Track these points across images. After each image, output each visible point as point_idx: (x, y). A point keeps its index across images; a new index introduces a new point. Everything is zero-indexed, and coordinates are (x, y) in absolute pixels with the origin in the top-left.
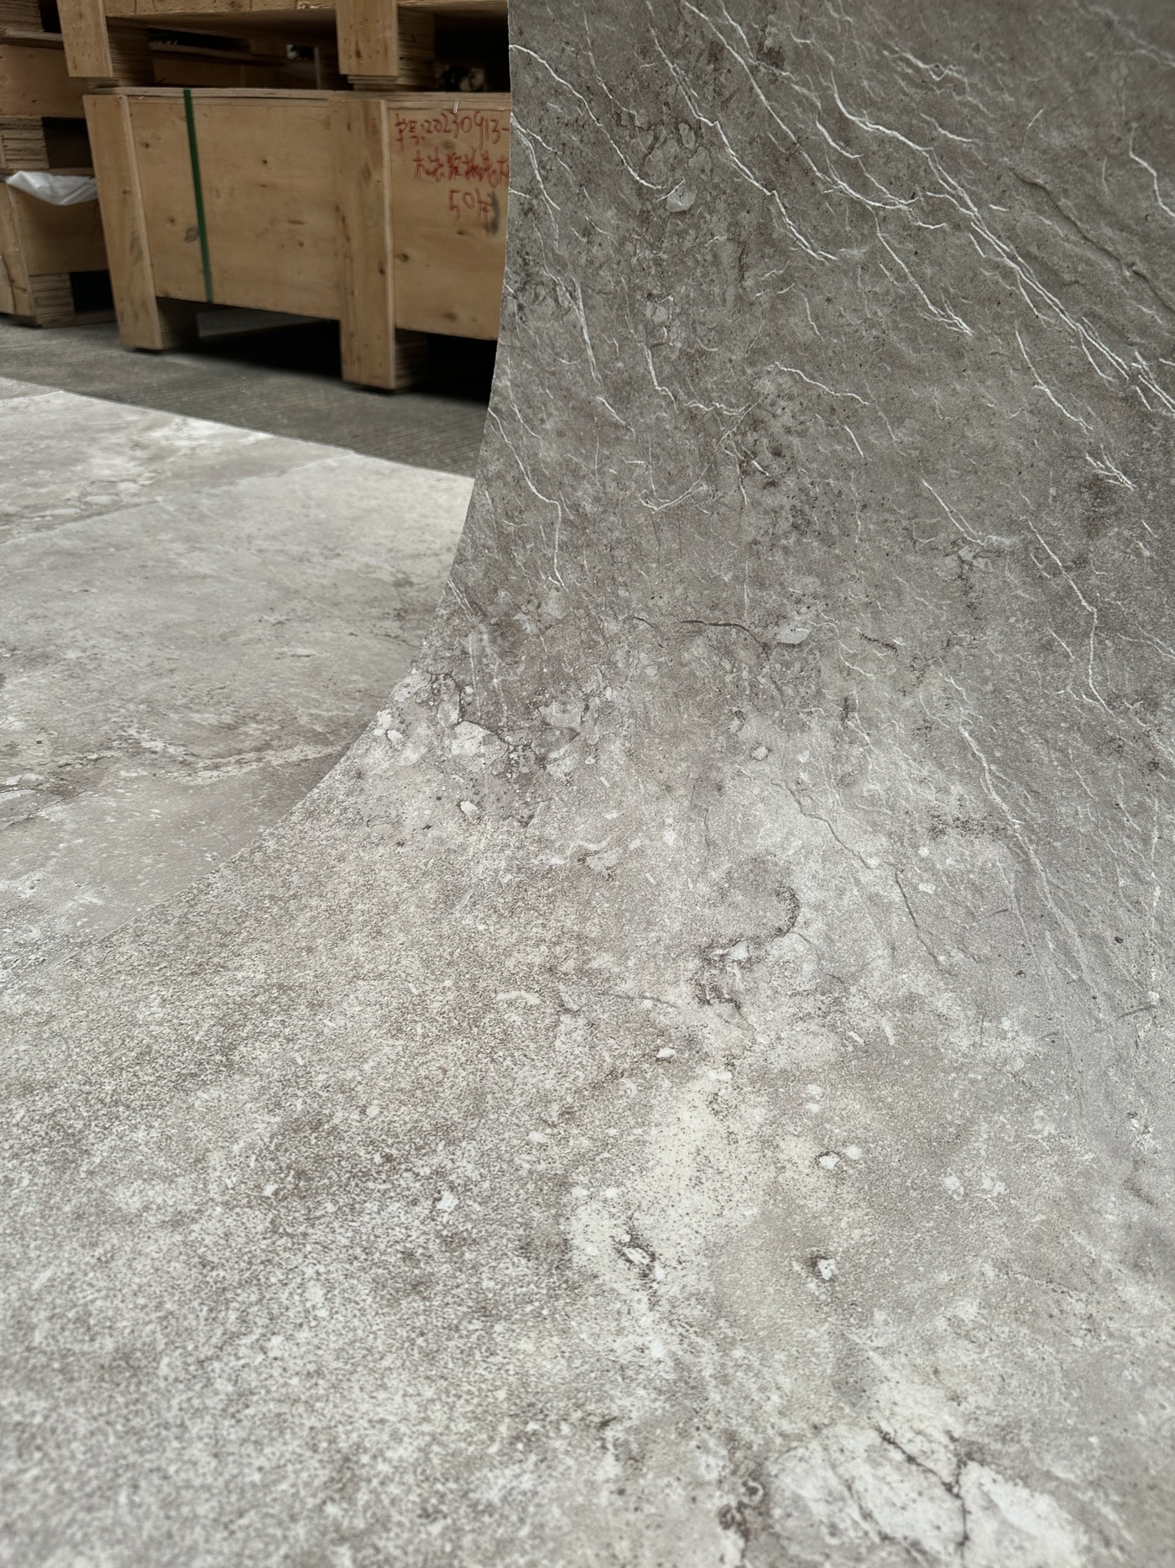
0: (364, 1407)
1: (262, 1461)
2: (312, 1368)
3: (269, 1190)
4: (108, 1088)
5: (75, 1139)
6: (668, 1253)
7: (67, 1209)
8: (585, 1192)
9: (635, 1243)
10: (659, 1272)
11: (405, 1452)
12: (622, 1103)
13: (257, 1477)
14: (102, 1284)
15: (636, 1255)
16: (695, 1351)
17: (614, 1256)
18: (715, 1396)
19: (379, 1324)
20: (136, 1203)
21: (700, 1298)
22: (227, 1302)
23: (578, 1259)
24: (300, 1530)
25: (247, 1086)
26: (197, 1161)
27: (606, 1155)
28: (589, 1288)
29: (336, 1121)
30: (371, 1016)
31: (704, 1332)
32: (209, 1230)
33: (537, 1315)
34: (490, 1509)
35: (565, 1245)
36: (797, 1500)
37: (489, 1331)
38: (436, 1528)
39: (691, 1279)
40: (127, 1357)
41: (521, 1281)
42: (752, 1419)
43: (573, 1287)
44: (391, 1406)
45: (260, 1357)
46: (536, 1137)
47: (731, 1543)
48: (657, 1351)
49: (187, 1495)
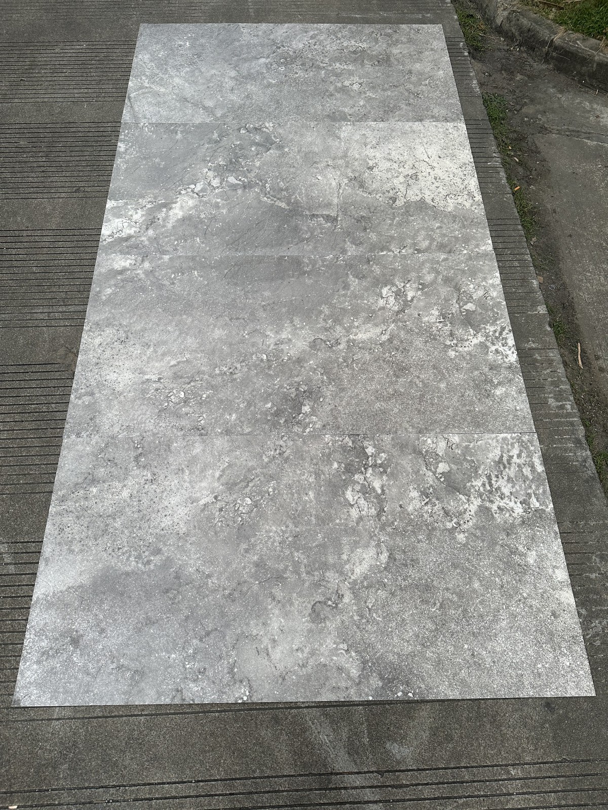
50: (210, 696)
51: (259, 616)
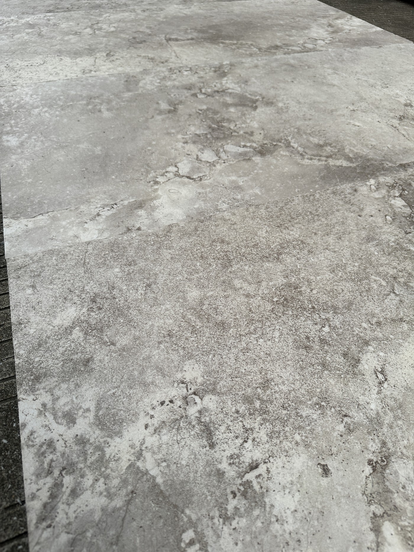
0: (278, 371)
1: (246, 368)
2: (268, 352)
3: (275, 299)
4: (243, 251)
5: (230, 261)
6: (392, 381)
7: (222, 279)
8: (373, 349)
9: (382, 372)
10: (385, 385)
11: (284, 388)
12: (400, 330)
13: (244, 371)
14: (223, 302)
15: (380, 376)
16: (385, 413)
17: (373, 372)
18: (385, 429)
19: (291, 351)
20: (239, 286)
21: (395, 400)
22: (253, 323)
23: (360, 367)
24: (249, 390)
25: (280, 267)
26: (259, 282)
27: (386, 342)
28: (360, 377)
29: (302, 289)
30: (326, 263)
31: (392, 410)
32: (255, 302)
33: (340, 375)
34: (301, 416)
35: (358, 361)
36: (396, 472)
37: (323, 372)
38: (285, 412)
39: (395, 393)
40: (223, 324)
41: (339, 363)
42: (394, 443)
43: (355, 374)
44: (285, 375)
45: (256, 342)
46: (364, 325)
47: (368, 470)
48: (373, 406)
49: (226, 365)
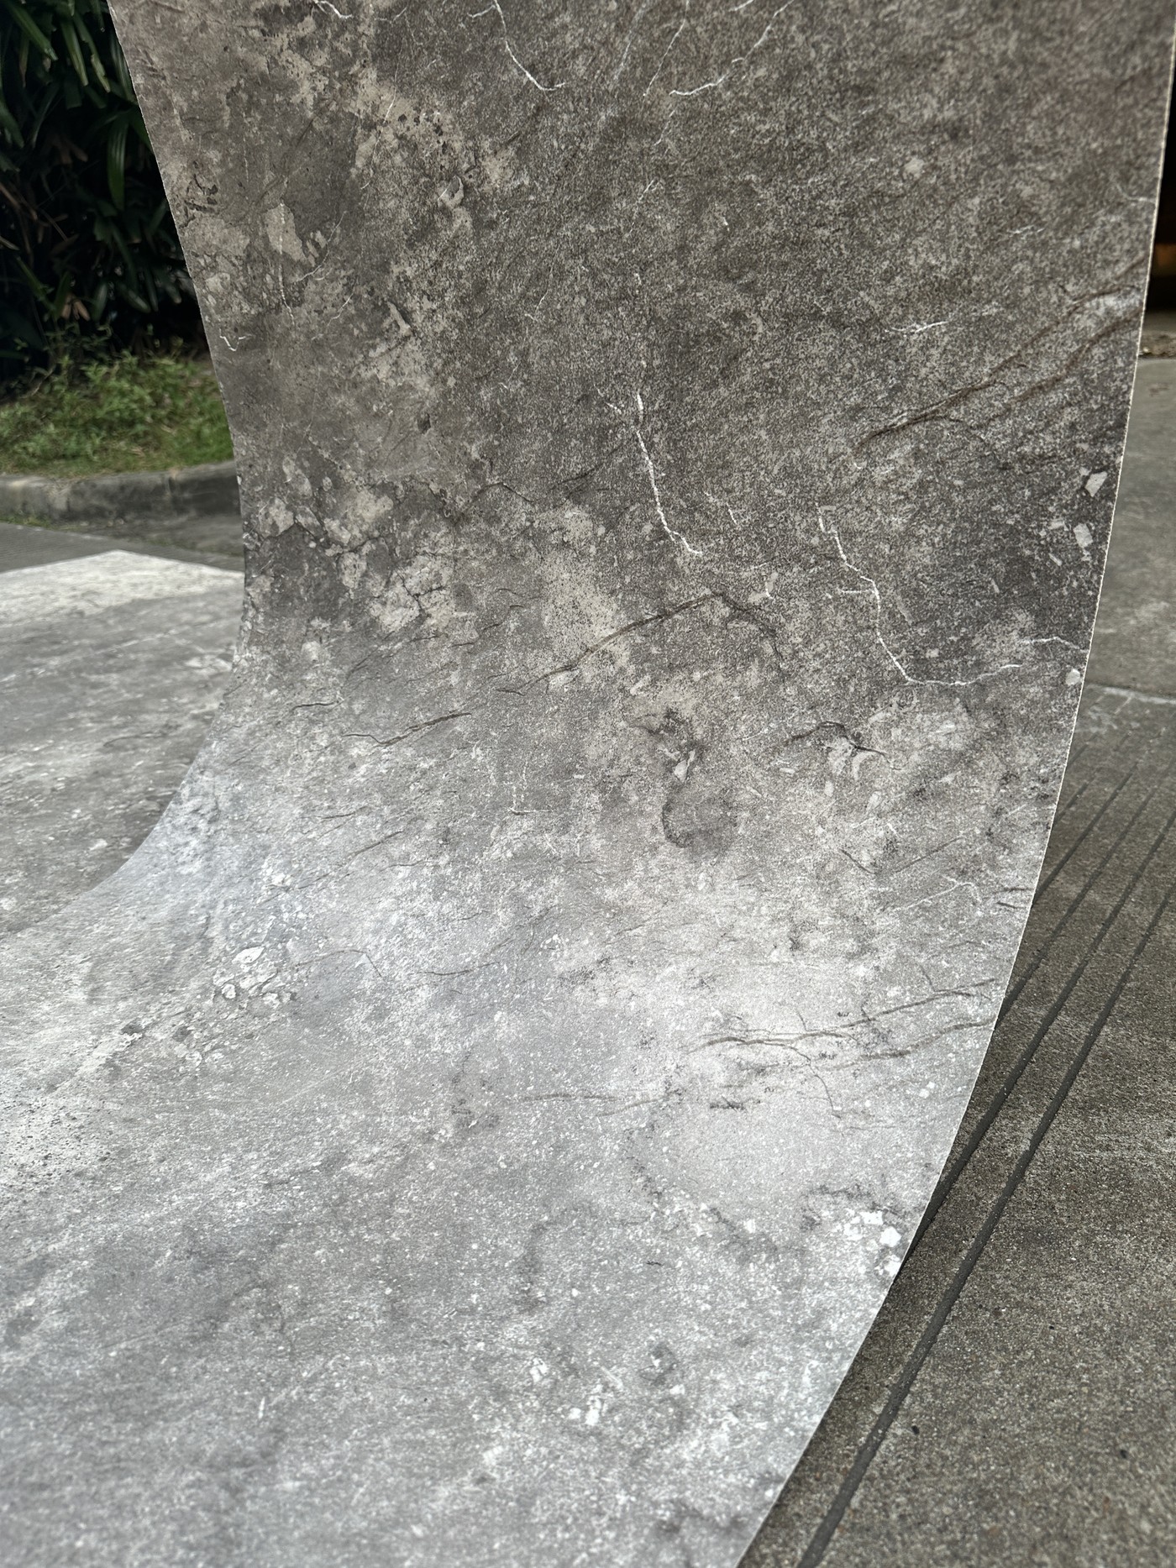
50: (795, 1388)
51: (609, 1053)
